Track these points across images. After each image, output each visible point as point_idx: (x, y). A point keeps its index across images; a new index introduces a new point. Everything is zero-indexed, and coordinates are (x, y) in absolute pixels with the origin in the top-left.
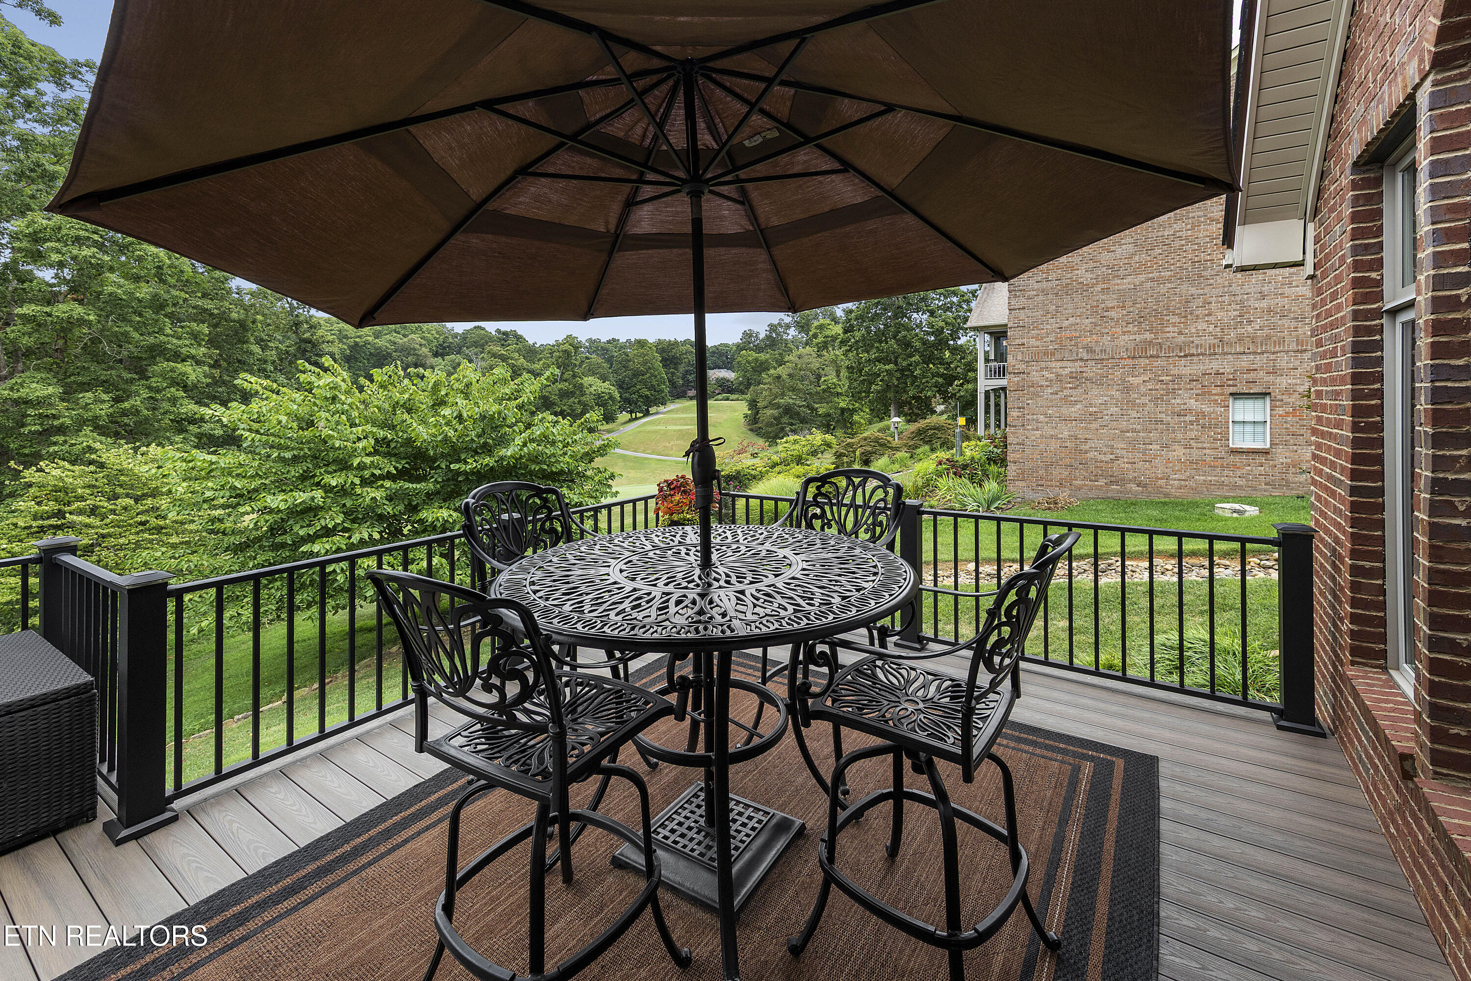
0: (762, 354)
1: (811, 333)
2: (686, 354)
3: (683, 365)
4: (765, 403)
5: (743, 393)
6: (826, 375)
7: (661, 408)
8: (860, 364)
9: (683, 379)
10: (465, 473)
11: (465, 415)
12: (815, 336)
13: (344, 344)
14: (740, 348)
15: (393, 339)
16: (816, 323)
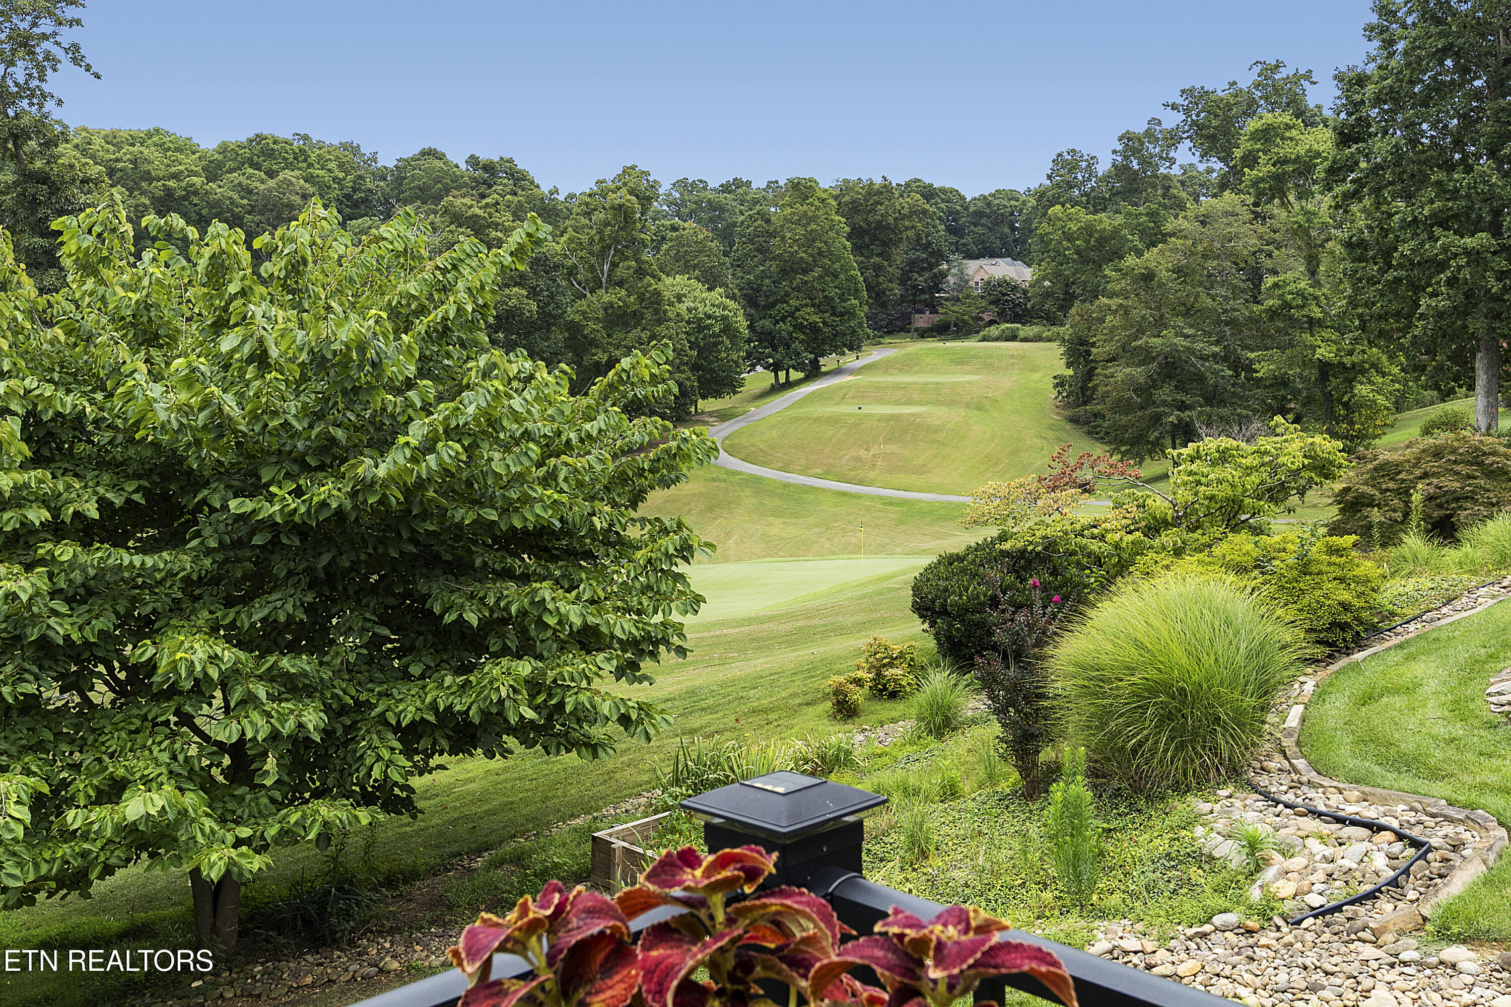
0: (1102, 215)
1: (1238, 153)
2: (909, 217)
3: (903, 246)
4: (1110, 348)
5: (1052, 320)
6: (1275, 272)
7: (850, 360)
8: (1385, 233)
9: (902, 282)
10: (270, 524)
11: (274, 352)
12: (1250, 160)
13: (143, 193)
14: (1044, 199)
15: (246, 182)
16: (1252, 125)
